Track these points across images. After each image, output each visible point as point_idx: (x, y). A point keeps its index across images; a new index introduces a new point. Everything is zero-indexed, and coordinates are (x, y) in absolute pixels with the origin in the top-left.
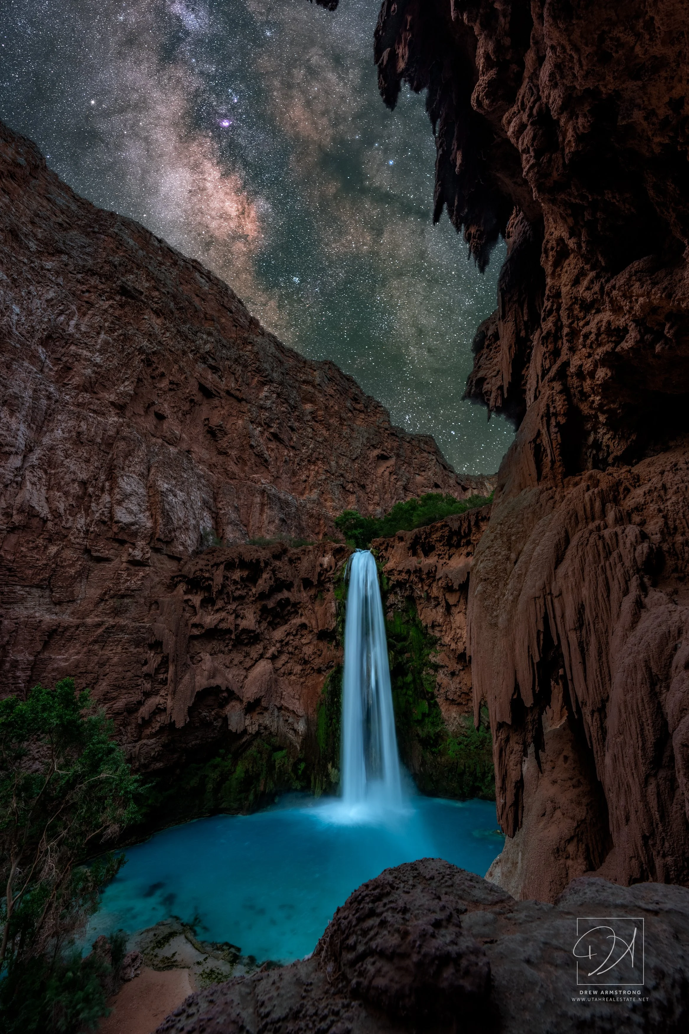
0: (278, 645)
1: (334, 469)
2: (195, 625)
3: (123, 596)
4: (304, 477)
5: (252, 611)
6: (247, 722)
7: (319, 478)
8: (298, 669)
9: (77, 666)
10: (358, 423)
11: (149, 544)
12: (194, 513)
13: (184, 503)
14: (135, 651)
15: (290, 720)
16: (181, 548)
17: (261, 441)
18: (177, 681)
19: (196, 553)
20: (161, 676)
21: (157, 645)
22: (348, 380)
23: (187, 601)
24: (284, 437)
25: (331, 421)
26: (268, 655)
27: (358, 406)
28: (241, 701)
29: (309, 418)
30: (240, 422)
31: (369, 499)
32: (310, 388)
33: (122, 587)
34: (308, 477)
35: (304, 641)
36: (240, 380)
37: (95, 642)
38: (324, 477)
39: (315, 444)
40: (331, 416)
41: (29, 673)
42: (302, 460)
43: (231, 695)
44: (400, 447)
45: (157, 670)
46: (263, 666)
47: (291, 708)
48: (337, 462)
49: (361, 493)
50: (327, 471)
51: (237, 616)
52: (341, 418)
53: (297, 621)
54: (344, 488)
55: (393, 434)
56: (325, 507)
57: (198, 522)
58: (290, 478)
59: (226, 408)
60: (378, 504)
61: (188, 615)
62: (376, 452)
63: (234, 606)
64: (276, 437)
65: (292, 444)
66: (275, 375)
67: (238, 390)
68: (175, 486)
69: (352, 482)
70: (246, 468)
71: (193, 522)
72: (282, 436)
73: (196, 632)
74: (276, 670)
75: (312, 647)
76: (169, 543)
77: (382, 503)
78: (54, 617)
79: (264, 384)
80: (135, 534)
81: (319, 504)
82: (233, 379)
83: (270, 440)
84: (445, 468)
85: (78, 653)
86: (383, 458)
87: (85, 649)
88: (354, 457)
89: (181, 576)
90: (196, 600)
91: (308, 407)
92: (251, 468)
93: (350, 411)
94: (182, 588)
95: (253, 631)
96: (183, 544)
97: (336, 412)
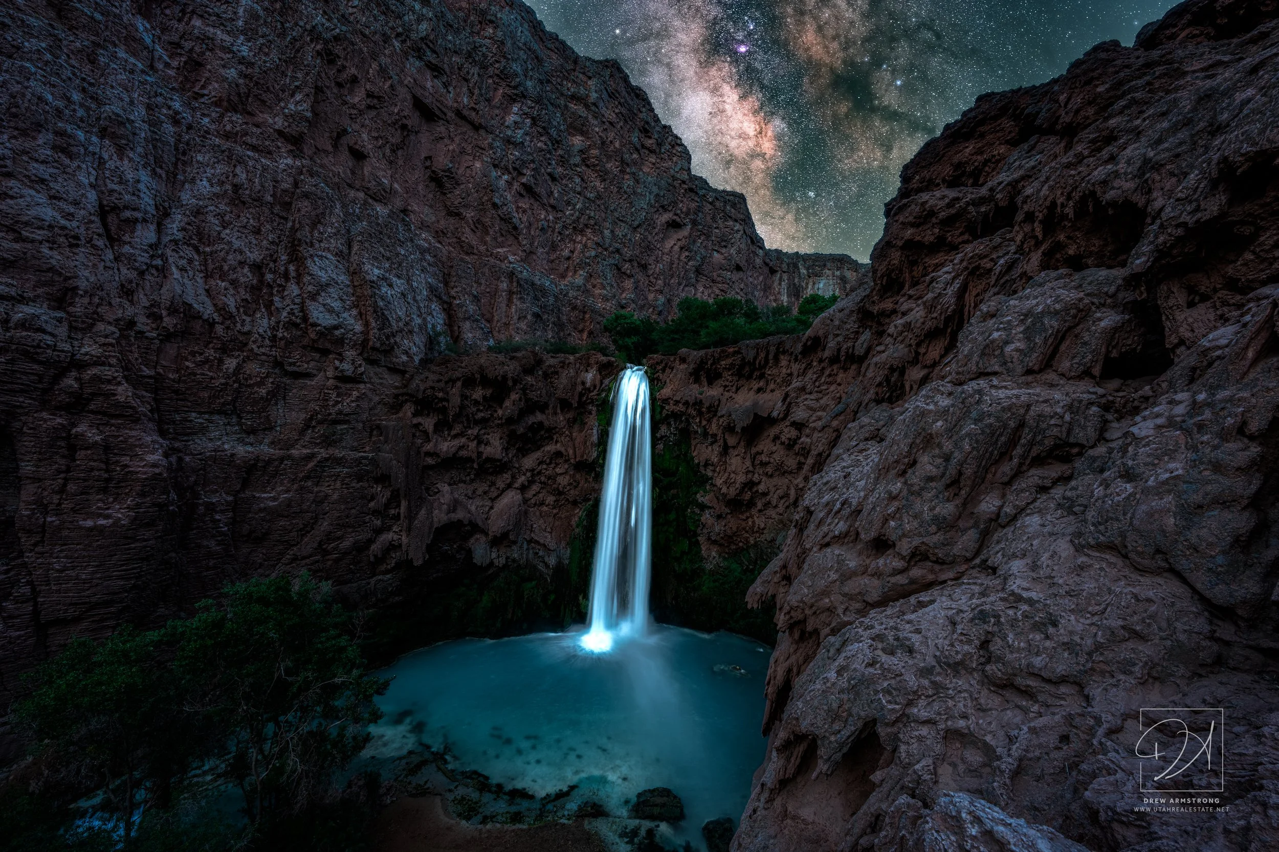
0: (529, 474)
1: (608, 241)
2: (428, 454)
3: (336, 422)
4: (566, 253)
5: (497, 435)
6: (494, 555)
7: (587, 254)
8: (550, 499)
9: (289, 506)
10: (646, 169)
11: (360, 354)
12: (419, 308)
13: (403, 295)
14: (358, 486)
15: (541, 553)
16: (405, 358)
17: (509, 197)
18: (411, 517)
19: (425, 362)
20: (392, 511)
21: (384, 479)
22: (637, 96)
23: (417, 426)
24: (541, 190)
25: (609, 166)
26: (516, 485)
27: (649, 142)
28: (487, 534)
29: (577, 160)
30: (478, 165)
31: (651, 284)
32: (581, 110)
33: (333, 411)
34: (572, 252)
35: (558, 470)
36: (476, 91)
37: (307, 478)
38: (593, 253)
39: (584, 203)
40: (609, 158)
41: (230, 514)
42: (565, 227)
43: (475, 528)
44: (699, 209)
45: (387, 506)
46: (511, 498)
47: (542, 541)
48: (612, 232)
49: (640, 277)
50: (598, 244)
51: (480, 442)
52: (622, 161)
53: (550, 448)
54: (619, 269)
55: (691, 190)
56: (593, 296)
57: (425, 319)
58: (547, 253)
59: (457, 140)
60: (661, 292)
61: (420, 441)
62: (666, 217)
63: (475, 431)
64: (529, 190)
65: (552, 201)
66: (529, 84)
67: (474, 109)
68: (389, 271)
69: (630, 261)
70: (488, 239)
71: (419, 321)
72: (538, 190)
73: (430, 461)
74: (525, 501)
75: (568, 477)
76: (389, 351)
77: (666, 290)
78: (250, 449)
79: (512, 99)
80: (340, 341)
81: (586, 291)
82: (465, 89)
83: (521, 195)
84: (753, 242)
85: (287, 491)
86: (674, 225)
87: (295, 486)
88: (636, 223)
89: (407, 394)
90: (428, 423)
91: (577, 141)
92: (495, 239)
93: (637, 150)
94: (408, 409)
95: (500, 460)
96: (406, 353)
97: (617, 151)
